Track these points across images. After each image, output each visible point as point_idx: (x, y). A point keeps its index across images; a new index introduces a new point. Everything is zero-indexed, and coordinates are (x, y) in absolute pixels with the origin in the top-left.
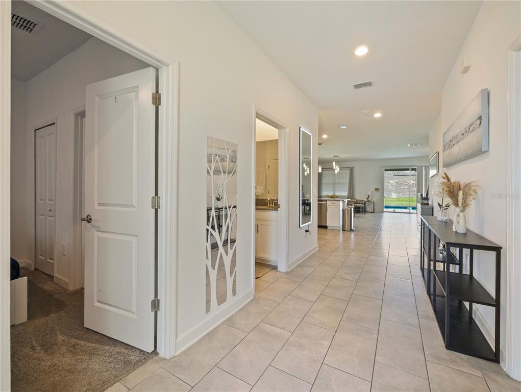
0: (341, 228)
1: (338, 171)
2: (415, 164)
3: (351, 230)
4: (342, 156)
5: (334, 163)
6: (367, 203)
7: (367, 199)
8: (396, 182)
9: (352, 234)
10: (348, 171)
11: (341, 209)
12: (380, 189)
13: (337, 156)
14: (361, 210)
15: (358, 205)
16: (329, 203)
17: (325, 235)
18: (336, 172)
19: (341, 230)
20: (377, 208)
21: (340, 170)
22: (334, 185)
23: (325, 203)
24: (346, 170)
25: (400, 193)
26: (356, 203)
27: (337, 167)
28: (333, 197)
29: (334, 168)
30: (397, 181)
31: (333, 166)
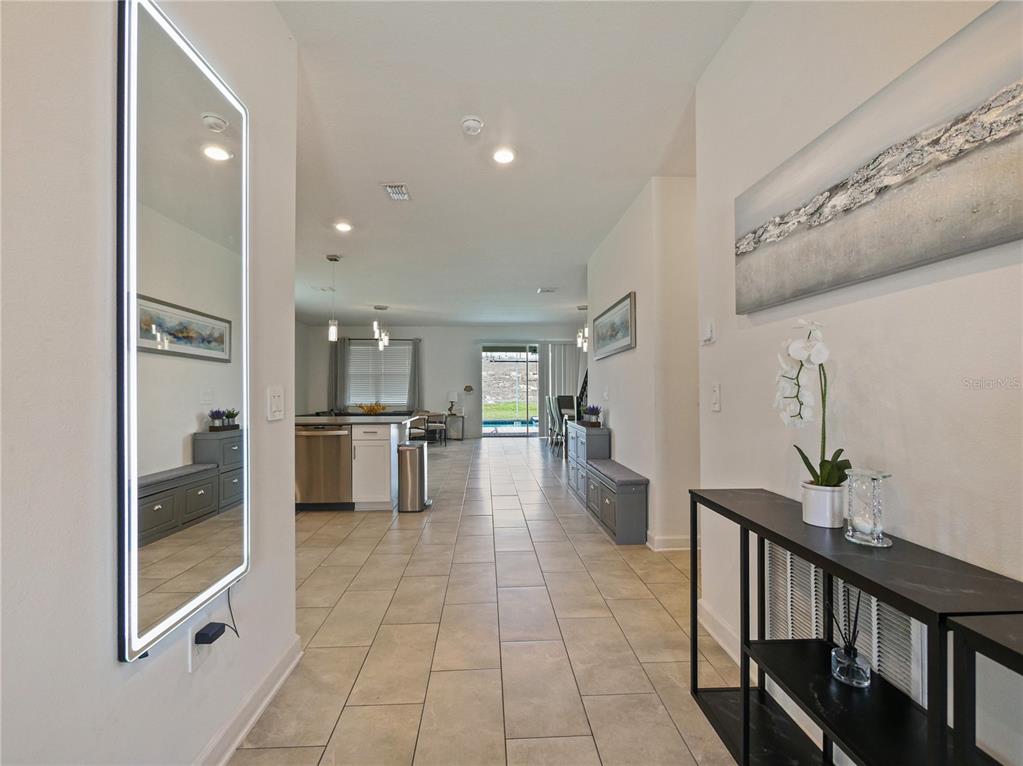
0: (396, 502)
1: (387, 344)
2: (536, 338)
3: (424, 508)
4: (395, 308)
5: (375, 324)
6: (448, 419)
7: (450, 410)
8: (491, 375)
9: (426, 519)
10: (408, 348)
11: (394, 449)
12: (473, 389)
13: (385, 308)
14: (437, 436)
15: (432, 426)
16: (357, 432)
17: (343, 541)
18: (381, 348)
19: (395, 513)
20: (470, 429)
21: (390, 344)
22: (377, 379)
23: (346, 432)
24: (405, 344)
25: (498, 395)
26: (428, 422)
27: (383, 335)
28: (373, 411)
29: (377, 336)
30: (492, 373)
31: (374, 333)
